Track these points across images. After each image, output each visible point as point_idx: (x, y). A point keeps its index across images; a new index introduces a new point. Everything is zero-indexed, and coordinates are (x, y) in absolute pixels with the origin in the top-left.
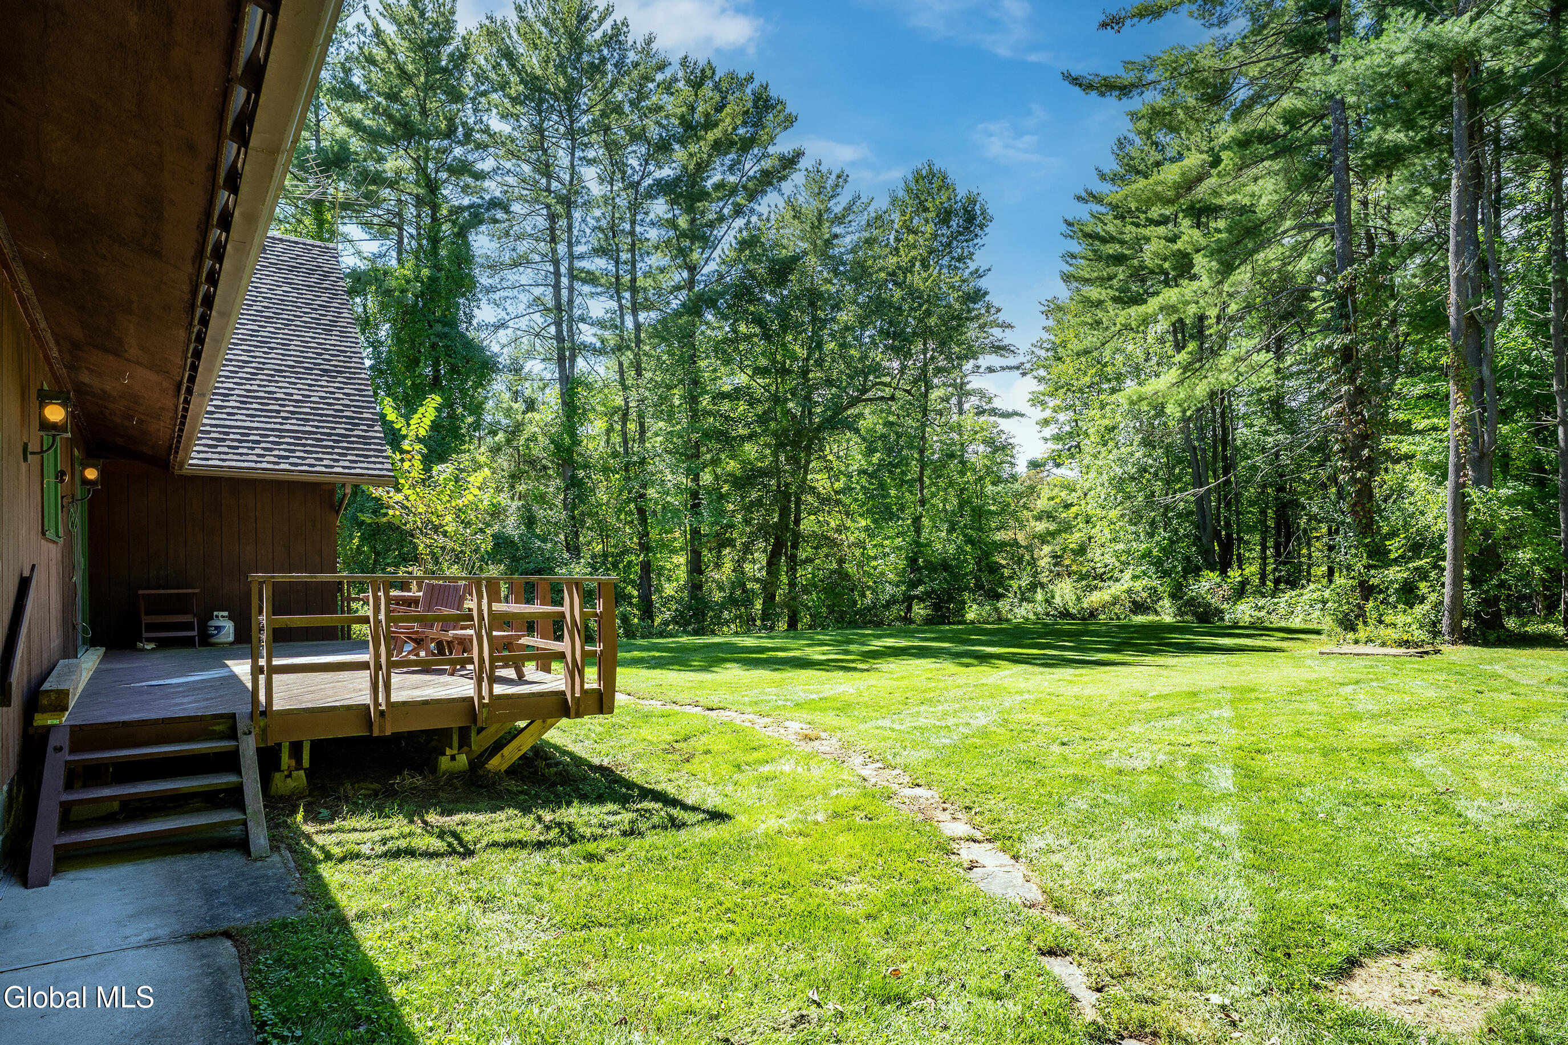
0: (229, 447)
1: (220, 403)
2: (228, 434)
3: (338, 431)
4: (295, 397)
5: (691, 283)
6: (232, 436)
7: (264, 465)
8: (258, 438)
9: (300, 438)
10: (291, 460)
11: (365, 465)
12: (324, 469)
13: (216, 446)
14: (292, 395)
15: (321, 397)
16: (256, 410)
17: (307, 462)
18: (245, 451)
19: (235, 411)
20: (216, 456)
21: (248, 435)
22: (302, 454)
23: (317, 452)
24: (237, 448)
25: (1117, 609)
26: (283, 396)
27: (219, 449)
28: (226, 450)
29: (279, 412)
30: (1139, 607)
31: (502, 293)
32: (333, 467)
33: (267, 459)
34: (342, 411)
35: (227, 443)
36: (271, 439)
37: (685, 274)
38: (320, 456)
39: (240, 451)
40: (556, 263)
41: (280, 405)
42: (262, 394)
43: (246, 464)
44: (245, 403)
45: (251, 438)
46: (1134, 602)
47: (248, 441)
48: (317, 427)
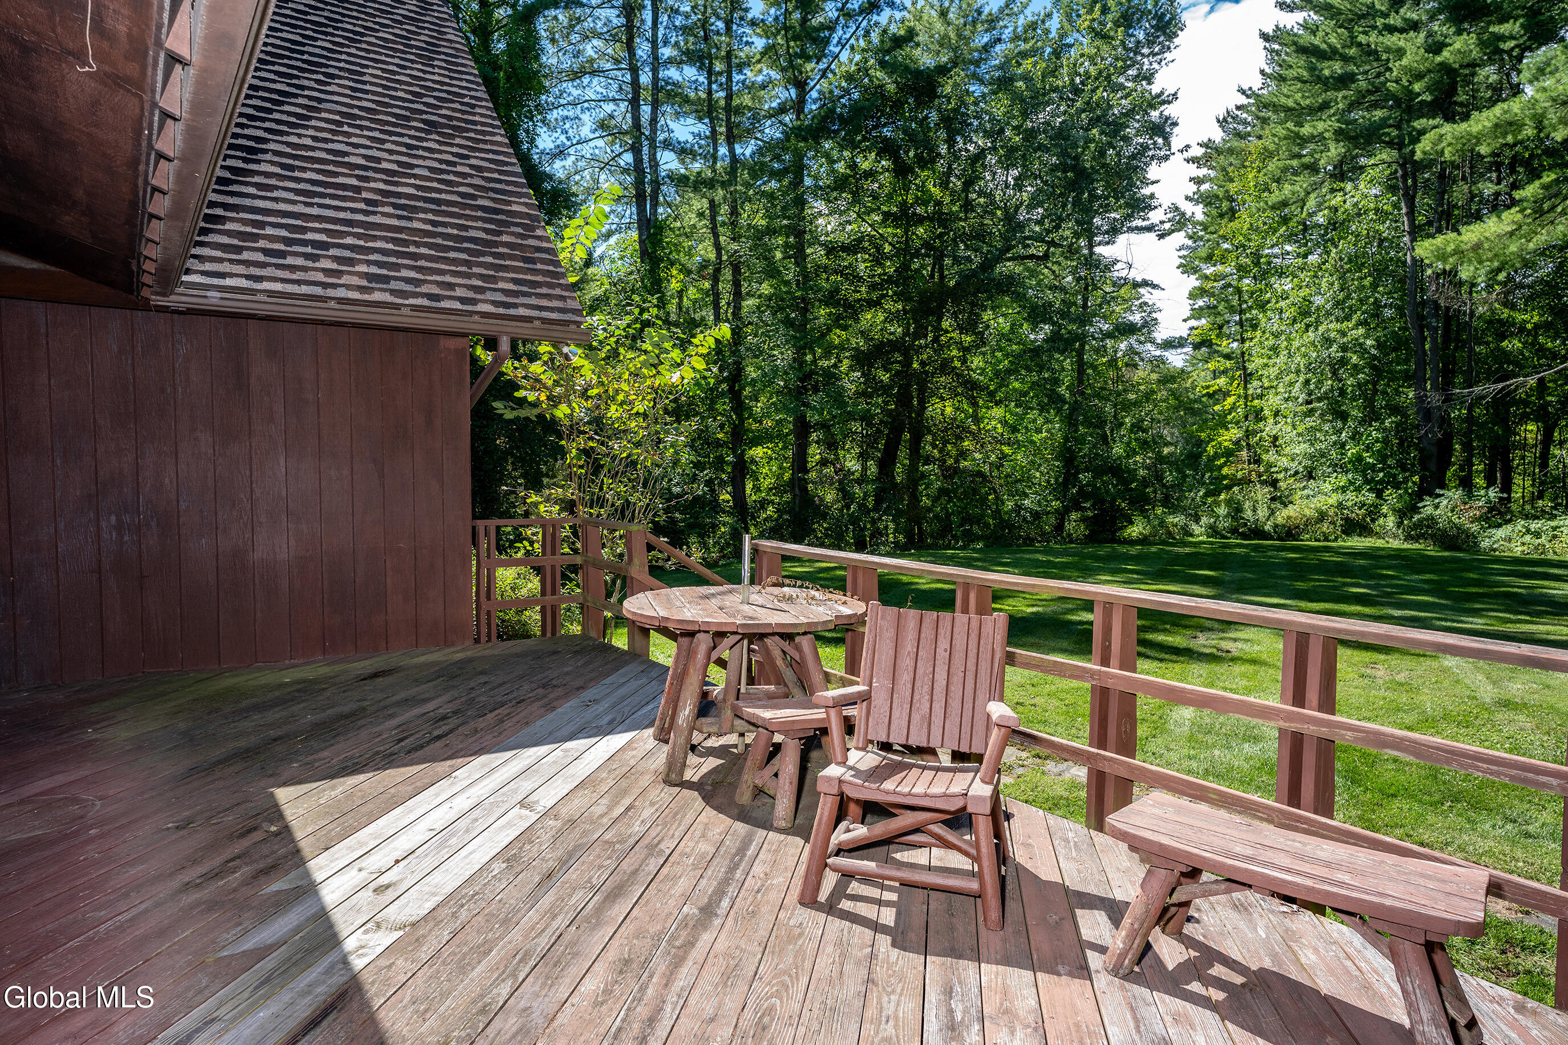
0: (266, 252)
1: (240, 164)
2: (261, 225)
3: (472, 233)
4: (384, 165)
5: (799, 105)
6: (269, 231)
7: (341, 293)
8: (323, 237)
9: (405, 243)
10: (394, 285)
11: (533, 301)
12: (457, 305)
13: (239, 250)
14: (378, 160)
15: (431, 169)
16: (313, 182)
17: (424, 289)
18: (300, 261)
19: (273, 182)
20: (240, 269)
21: (304, 230)
22: (412, 274)
23: (442, 272)
24: (282, 254)
25: (1325, 527)
26: (361, 161)
27: (245, 255)
28: (260, 257)
29: (358, 190)
30: (1351, 527)
31: (561, 112)
32: (473, 302)
33: (345, 280)
34: (474, 197)
35: (262, 244)
36: (349, 240)
37: (793, 92)
38: (448, 279)
39: (290, 260)
40: (634, 70)
41: (359, 178)
42: (323, 155)
43: (304, 289)
44: (291, 168)
45: (310, 236)
46: (1347, 519)
47: (305, 243)
48: (434, 223)
